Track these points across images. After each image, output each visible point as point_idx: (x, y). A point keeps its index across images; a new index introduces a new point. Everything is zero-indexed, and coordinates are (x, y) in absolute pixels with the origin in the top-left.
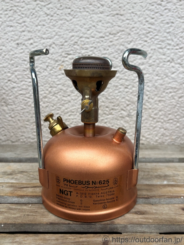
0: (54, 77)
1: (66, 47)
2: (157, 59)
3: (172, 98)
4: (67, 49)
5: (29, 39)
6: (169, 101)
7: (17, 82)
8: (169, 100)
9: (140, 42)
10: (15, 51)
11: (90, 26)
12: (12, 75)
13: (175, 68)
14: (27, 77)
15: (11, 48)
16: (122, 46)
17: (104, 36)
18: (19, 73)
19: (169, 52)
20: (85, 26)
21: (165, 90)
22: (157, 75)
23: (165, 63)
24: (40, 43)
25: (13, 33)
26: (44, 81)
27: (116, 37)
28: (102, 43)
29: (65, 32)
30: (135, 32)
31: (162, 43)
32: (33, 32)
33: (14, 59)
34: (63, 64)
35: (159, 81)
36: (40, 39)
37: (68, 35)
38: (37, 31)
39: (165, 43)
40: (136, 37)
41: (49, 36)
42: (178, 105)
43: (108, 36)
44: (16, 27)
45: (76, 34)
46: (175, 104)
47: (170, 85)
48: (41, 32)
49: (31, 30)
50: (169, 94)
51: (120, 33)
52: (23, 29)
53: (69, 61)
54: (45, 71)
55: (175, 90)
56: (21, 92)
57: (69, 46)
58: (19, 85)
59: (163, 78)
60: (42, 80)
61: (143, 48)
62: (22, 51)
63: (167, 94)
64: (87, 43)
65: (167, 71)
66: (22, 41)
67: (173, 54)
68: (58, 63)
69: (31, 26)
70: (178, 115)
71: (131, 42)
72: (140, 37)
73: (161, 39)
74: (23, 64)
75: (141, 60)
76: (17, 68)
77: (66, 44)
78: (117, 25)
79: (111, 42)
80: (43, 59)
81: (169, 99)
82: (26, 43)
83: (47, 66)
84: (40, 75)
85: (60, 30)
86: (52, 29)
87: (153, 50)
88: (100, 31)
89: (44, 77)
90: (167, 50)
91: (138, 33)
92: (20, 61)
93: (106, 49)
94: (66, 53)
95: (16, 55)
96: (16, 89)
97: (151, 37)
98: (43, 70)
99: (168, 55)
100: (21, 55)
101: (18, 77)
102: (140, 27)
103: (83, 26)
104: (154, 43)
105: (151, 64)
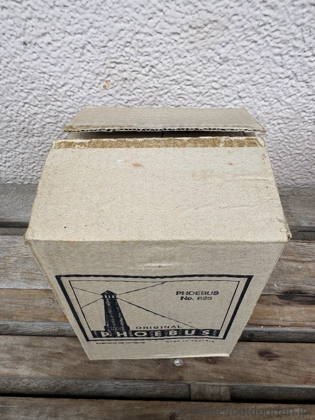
0: (96, 99)
1: (112, 51)
2: (268, 74)
3: (279, 131)
4: (113, 53)
5: (44, 34)
6: (274, 136)
7: (39, 106)
8: (274, 134)
9: (245, 43)
10: (24, 57)
11: (154, 9)
12: (28, 95)
13: (295, 89)
14: (53, 100)
15: (14, 50)
16: (210, 51)
17: (179, 31)
18: (40, 92)
19: (292, 61)
20: (144, 11)
21: (271, 121)
22: (263, 99)
23: (280, 80)
24: (65, 42)
25: (11, 21)
26: (82, 105)
27: (202, 33)
28: (175, 45)
29: (108, 22)
30: (238, 23)
31: (284, 46)
32: (47, 20)
33: (24, 70)
34: (109, 79)
35: (265, 107)
36: (62, 35)
37: (113, 27)
38: (55, 19)
39: (290, 45)
40: (237, 35)
41: (77, 30)
42: (286, 140)
43: (186, 31)
44: (12, 9)
45: (127, 26)
46: (282, 139)
47: (280, 114)
48: (62, 20)
49: (43, 16)
50: (275, 126)
51: (209, 26)
52: (27, 14)
53: (118, 73)
54: (81, 91)
55: (286, 121)
56: (48, 120)
57: (116, 48)
58: (44, 111)
59: (272, 103)
60: (77, 104)
61: (248, 53)
62: (35, 56)
63: (273, 126)
64: (148, 44)
65: (281, 93)
66: (31, 37)
67: (298, 65)
68: (101, 78)
69: (41, 9)
70: (283, 152)
71: (227, 43)
72: (245, 34)
73: (284, 37)
74: (42, 79)
75: (240, 75)
76: (34, 85)
77: (110, 44)
78: (204, 8)
79: (192, 42)
80: (74, 72)
81: (275, 132)
82: (39, 41)
83: (84, 83)
84: (73, 96)
85: (97, 17)
86: (83, 13)
87: (265, 58)
88: (172, 20)
89: (81, 99)
90: (290, 58)
91: (242, 26)
92: (37, 74)
93: (183, 56)
94: (113, 60)
95: (27, 63)
96: (40, 116)
97: (266, 33)
98: (77, 89)
99: (289, 67)
100: (35, 63)
101: (39, 98)
102: (249, 13)
103: (140, 10)
104: (268, 45)
105: (257, 82)
